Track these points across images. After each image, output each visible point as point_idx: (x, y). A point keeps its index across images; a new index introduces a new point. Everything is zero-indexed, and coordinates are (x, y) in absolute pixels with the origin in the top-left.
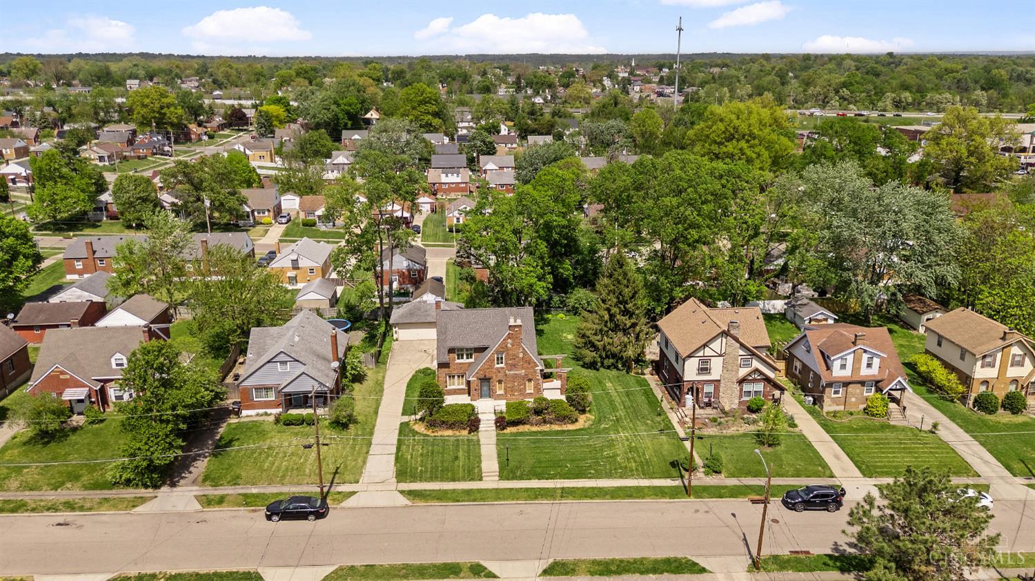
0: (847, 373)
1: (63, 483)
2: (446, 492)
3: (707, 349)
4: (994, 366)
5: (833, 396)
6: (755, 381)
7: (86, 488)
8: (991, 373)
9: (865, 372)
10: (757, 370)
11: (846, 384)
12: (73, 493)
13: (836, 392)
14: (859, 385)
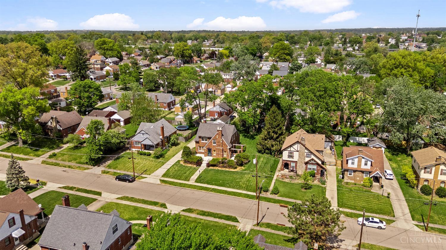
0: (355, 166)
1: (72, 161)
2: (174, 182)
3: (292, 148)
4: (431, 173)
5: (348, 175)
6: (312, 164)
7: (77, 163)
8: (430, 177)
9: (363, 167)
10: (313, 159)
11: (355, 171)
12: (73, 164)
13: (350, 174)
14: (361, 173)
